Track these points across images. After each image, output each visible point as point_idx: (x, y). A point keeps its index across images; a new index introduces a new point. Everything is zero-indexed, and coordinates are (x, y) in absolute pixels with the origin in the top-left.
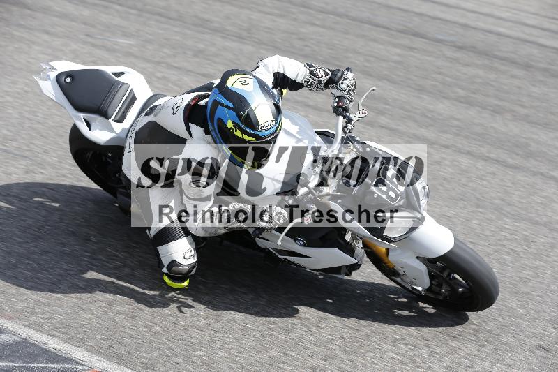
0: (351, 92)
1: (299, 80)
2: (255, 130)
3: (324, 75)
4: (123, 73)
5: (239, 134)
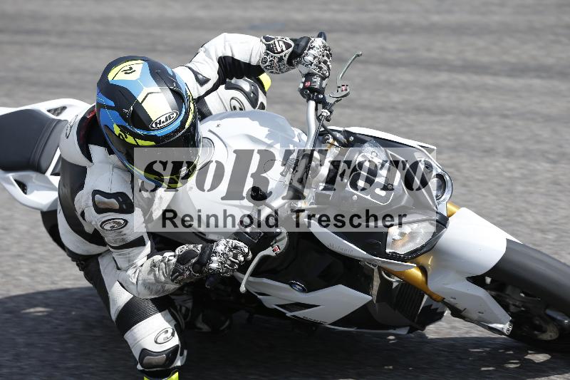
0: (322, 65)
1: (254, 62)
3: (284, 49)
4: (64, 108)
5: (130, 139)
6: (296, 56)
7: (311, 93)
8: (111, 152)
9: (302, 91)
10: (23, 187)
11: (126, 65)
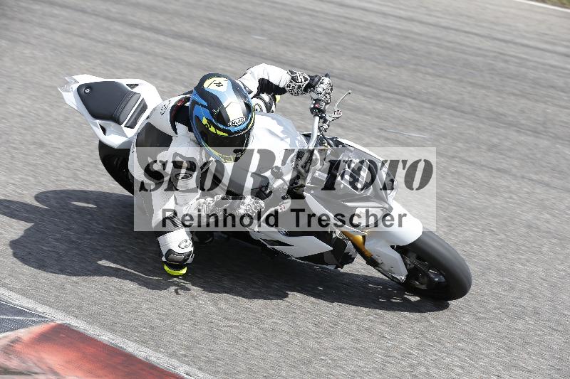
0: (327, 95)
1: (281, 86)
2: (227, 126)
3: (303, 80)
4: (137, 85)
6: (310, 87)
7: (318, 111)
8: (190, 130)
9: (312, 110)
10: (104, 130)
11: (218, 80)
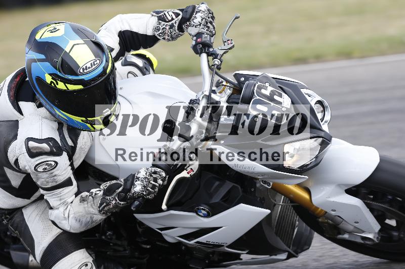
2: (77, 75)
5: (61, 86)
